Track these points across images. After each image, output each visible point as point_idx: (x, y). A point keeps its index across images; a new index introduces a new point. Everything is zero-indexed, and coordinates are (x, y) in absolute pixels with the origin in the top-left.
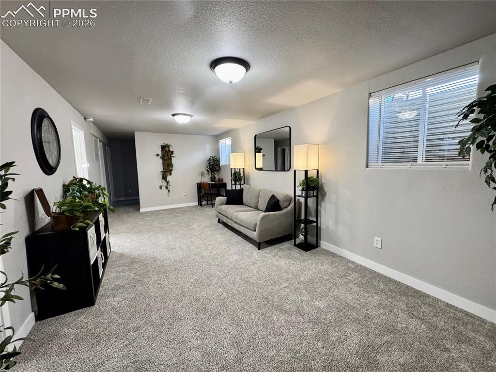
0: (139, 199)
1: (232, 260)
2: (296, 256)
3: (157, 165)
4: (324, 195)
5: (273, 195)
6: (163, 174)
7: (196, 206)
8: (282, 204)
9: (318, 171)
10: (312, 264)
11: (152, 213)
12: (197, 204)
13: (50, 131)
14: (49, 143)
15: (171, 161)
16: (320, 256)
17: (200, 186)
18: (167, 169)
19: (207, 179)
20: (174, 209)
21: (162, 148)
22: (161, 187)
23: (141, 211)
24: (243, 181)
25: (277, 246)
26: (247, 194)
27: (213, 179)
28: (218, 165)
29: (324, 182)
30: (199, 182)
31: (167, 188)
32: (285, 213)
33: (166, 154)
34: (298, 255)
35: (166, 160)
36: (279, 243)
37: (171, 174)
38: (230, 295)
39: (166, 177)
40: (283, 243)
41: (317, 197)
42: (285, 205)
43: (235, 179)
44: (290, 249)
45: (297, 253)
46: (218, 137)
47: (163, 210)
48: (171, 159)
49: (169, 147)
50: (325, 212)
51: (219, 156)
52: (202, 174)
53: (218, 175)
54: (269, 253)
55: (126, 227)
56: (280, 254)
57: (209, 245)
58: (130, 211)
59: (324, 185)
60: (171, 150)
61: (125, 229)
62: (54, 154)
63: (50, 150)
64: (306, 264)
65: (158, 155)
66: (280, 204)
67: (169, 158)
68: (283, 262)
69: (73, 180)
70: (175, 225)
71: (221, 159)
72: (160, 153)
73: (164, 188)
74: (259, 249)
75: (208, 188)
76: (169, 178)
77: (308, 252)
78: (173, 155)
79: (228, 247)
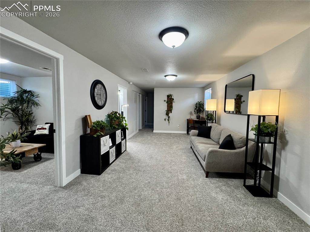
0: (153, 125)
1: (180, 178)
2: (238, 196)
3: (165, 107)
4: (285, 143)
5: (230, 135)
6: (167, 112)
7: (185, 134)
8: (236, 144)
9: (277, 117)
10: (252, 211)
11: (158, 134)
12: (186, 132)
13: (102, 89)
14: (100, 95)
15: (172, 105)
16: (269, 207)
17: (189, 121)
18: (170, 109)
19: (194, 117)
20: (171, 133)
21: (167, 96)
22: (165, 120)
23: (154, 132)
24: (214, 120)
25: (225, 180)
26: (213, 131)
27: (198, 117)
28: (203, 108)
29: (286, 129)
30: (188, 118)
31: (168, 120)
32: (236, 153)
33: (170, 101)
34: (242, 196)
35: (169, 104)
36: (229, 178)
37: (171, 113)
38: (160, 203)
39: (169, 114)
40: (233, 180)
41: (275, 144)
42: (239, 145)
43: (208, 119)
44: (237, 187)
45: (242, 193)
46: (204, 88)
47: (163, 133)
48: (172, 103)
49: (171, 96)
50: (286, 161)
51: (204, 102)
52: (191, 113)
53: (203, 114)
54: (214, 183)
55: (141, 139)
56: (224, 188)
57: (173, 162)
58: (149, 131)
59: (286, 132)
60: (173, 97)
61: (140, 140)
62: (103, 100)
63: (100, 98)
64: (245, 208)
65: (165, 101)
66: (235, 144)
67: (171, 102)
68: (220, 197)
69: (112, 112)
70: (164, 144)
71: (205, 104)
72: (166, 100)
73: (167, 120)
74: (207, 177)
75: (192, 123)
76: (170, 115)
77: (256, 198)
78: (173, 101)
79: (185, 167)
